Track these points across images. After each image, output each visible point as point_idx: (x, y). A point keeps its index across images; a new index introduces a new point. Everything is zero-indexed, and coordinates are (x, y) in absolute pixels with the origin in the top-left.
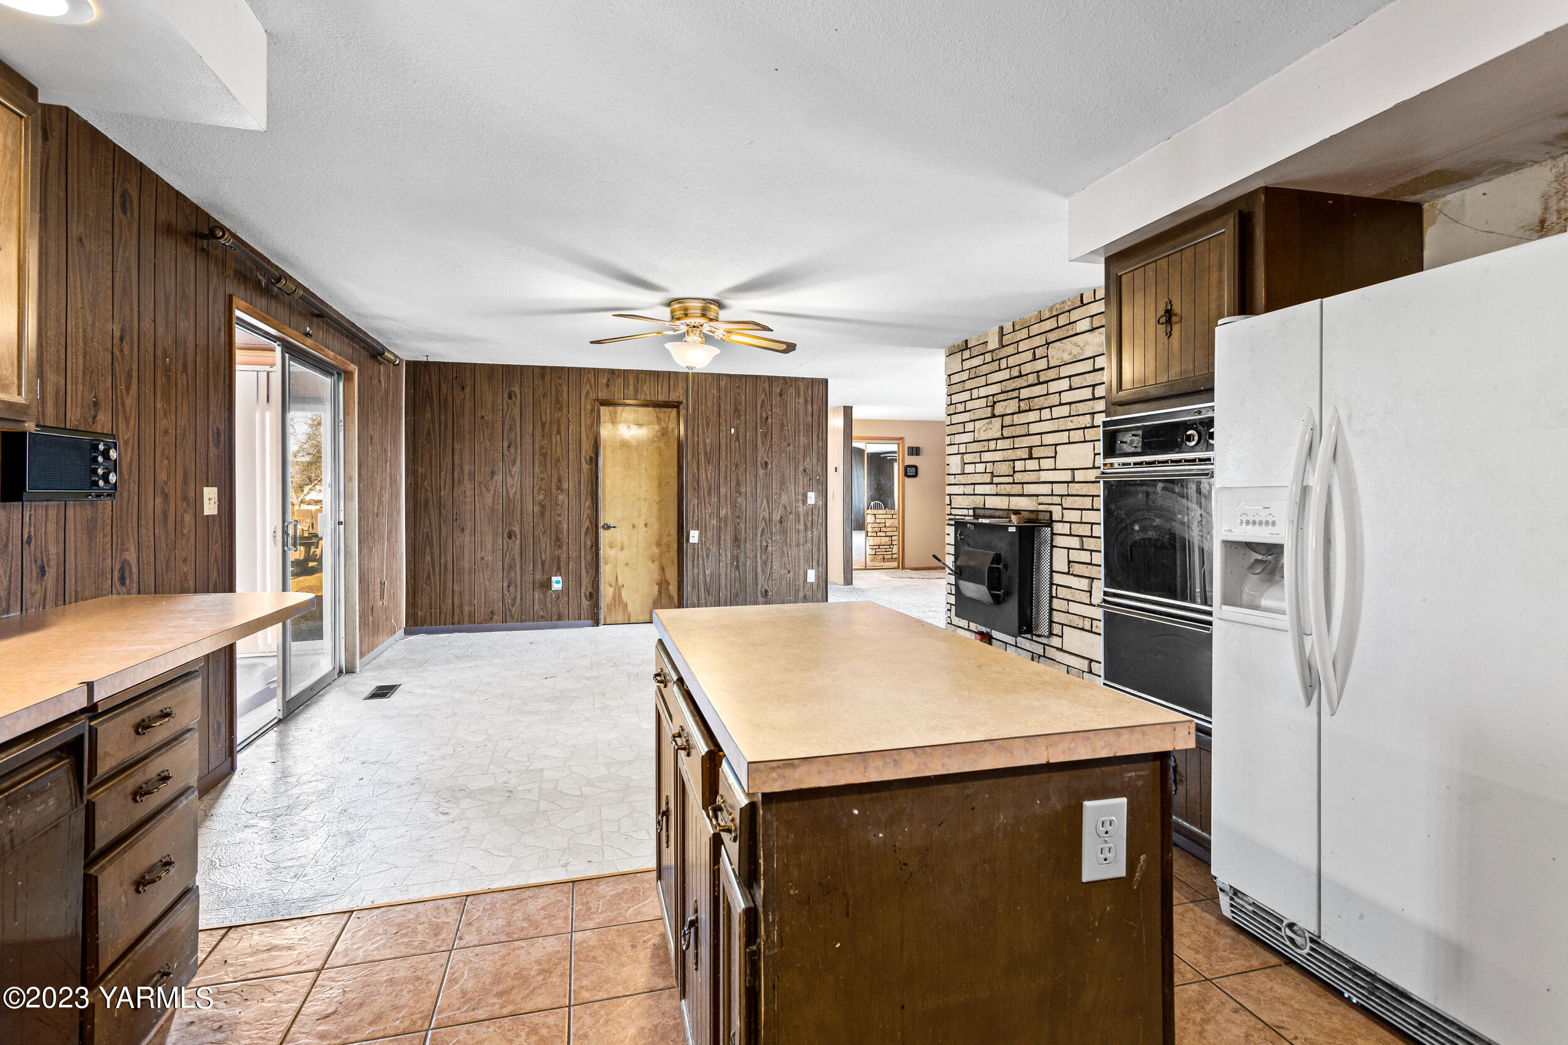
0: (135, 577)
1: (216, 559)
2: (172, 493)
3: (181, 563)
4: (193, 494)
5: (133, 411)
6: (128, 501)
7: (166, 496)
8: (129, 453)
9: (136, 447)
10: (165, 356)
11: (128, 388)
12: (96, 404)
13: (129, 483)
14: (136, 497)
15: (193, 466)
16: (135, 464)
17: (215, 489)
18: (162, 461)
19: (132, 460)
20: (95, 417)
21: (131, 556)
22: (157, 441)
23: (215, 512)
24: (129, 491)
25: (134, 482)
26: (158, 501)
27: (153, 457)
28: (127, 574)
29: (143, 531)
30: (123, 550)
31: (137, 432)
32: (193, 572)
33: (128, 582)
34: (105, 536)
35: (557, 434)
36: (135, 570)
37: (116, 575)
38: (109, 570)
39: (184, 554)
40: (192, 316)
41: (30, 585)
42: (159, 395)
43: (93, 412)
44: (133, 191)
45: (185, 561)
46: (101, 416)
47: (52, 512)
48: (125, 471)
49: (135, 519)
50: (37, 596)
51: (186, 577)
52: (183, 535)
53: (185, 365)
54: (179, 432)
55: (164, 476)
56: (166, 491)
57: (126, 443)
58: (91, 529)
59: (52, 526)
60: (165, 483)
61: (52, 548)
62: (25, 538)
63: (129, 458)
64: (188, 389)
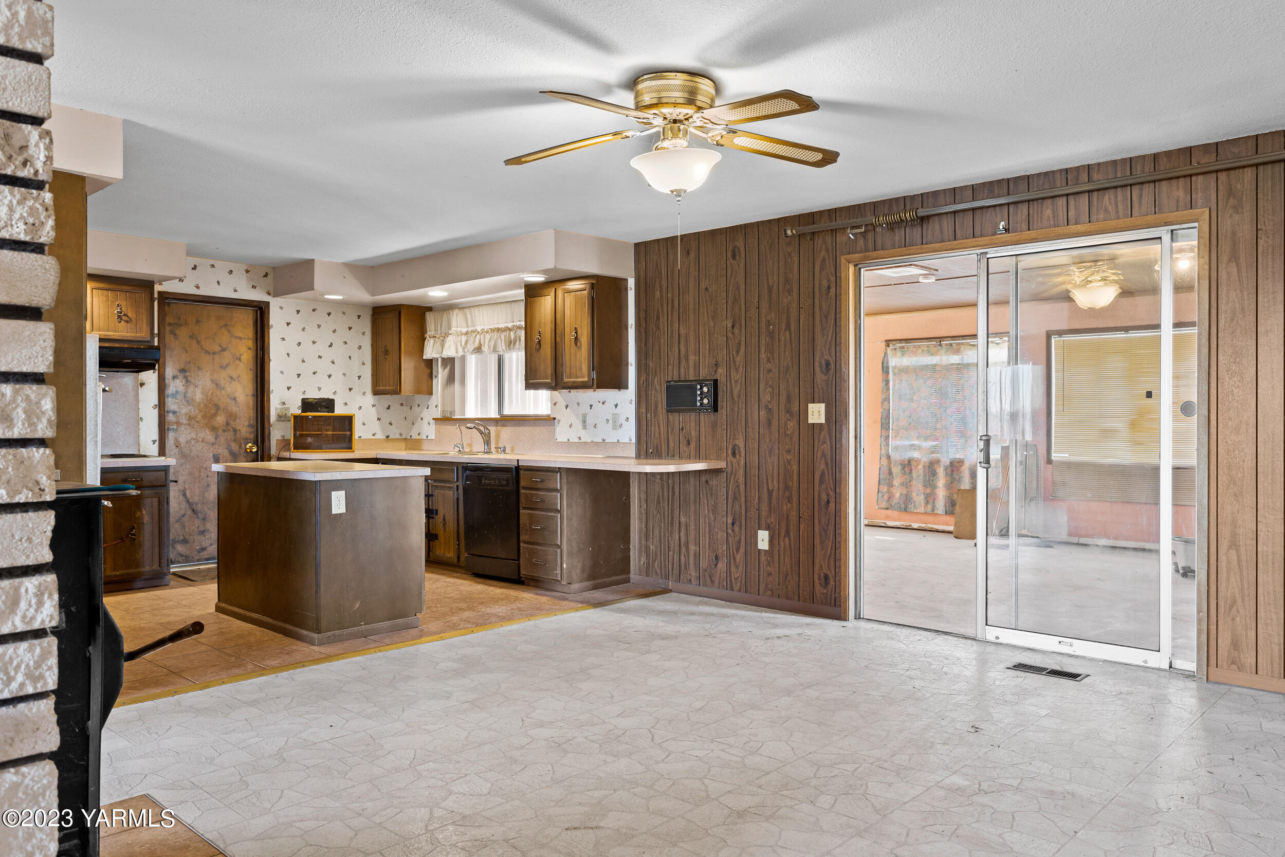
0: (743, 455)
1: (824, 455)
2: (775, 409)
3: (784, 453)
4: (796, 408)
5: (742, 364)
6: (738, 413)
7: (769, 411)
8: (739, 387)
9: (744, 383)
10: (769, 323)
11: (738, 352)
12: (716, 365)
13: (738, 403)
14: (744, 411)
15: (797, 390)
16: (743, 392)
17: (823, 406)
18: (764, 389)
19: (740, 391)
20: (716, 371)
21: (740, 443)
22: (760, 378)
23: (823, 421)
24: (738, 408)
25: (742, 402)
26: (762, 413)
27: (757, 387)
28: (737, 452)
29: (750, 430)
30: (734, 439)
31: (744, 375)
32: (797, 460)
33: (737, 456)
34: (722, 430)
36: (743, 451)
37: (730, 452)
38: (725, 448)
39: (787, 447)
40: (795, 291)
41: (683, 447)
42: (763, 349)
43: (714, 369)
44: (740, 244)
45: (788, 451)
46: (720, 370)
47: (693, 417)
48: (735, 397)
49: (743, 423)
50: (686, 453)
51: (789, 462)
52: (786, 435)
53: (788, 326)
54: (782, 369)
55: (768, 398)
56: (770, 407)
57: (736, 382)
58: (714, 426)
59: (693, 424)
60: (769, 402)
61: (693, 434)
62: (681, 427)
63: (738, 389)
64: (791, 341)
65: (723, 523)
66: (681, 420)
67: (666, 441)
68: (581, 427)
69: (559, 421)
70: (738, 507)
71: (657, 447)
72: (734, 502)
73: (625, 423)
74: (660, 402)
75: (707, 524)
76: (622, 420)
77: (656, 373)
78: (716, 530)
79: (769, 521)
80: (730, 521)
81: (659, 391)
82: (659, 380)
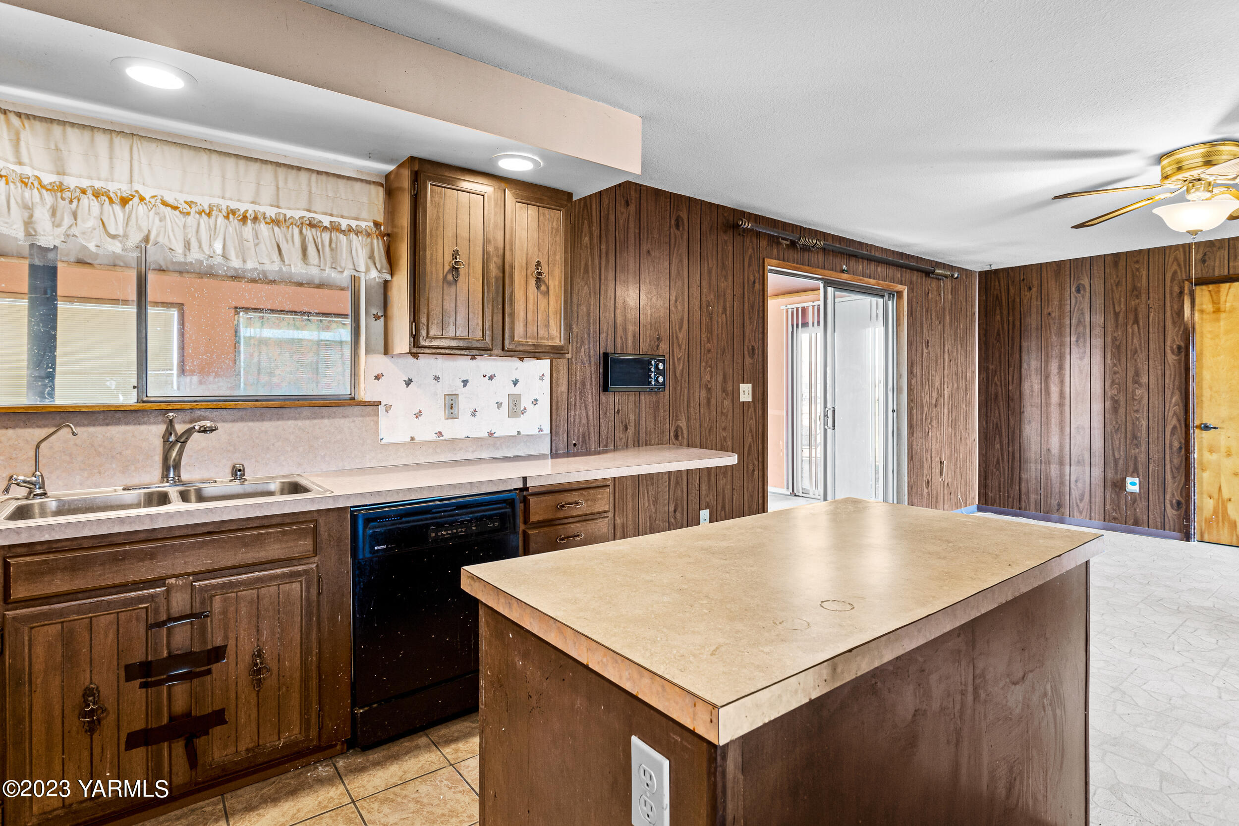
0: (685, 436)
1: (751, 430)
2: (714, 387)
3: (721, 431)
4: (731, 388)
5: (684, 341)
6: (681, 392)
7: (709, 390)
8: (681, 365)
9: (686, 361)
10: (708, 305)
11: (680, 328)
12: (658, 339)
13: (681, 382)
14: (686, 390)
15: (731, 371)
16: (686, 371)
17: (750, 385)
18: (705, 369)
19: (682, 370)
20: (658, 346)
21: (683, 424)
22: (702, 358)
23: (750, 400)
24: (681, 387)
25: (685, 381)
26: (703, 392)
27: (698, 367)
28: (679, 434)
29: (692, 410)
30: (677, 420)
31: (687, 353)
32: (731, 437)
33: (680, 438)
34: (664, 411)
35: (1133, 324)
36: (685, 432)
37: (672, 434)
38: (667, 430)
39: (723, 425)
40: (730, 278)
41: (619, 434)
42: (703, 330)
43: (657, 344)
44: (684, 215)
45: (724, 429)
46: (662, 345)
47: (631, 398)
48: (678, 375)
49: (686, 403)
50: (623, 440)
51: (725, 438)
52: (722, 413)
53: (725, 309)
54: (719, 350)
55: (707, 377)
56: (709, 386)
57: (679, 359)
58: (656, 408)
59: (631, 406)
60: (709, 382)
61: (631, 416)
62: (616, 410)
63: (681, 368)
64: (726, 323)
65: (665, 512)
66: (617, 401)
67: (597, 428)
68: (441, 414)
69: (388, 408)
70: (679, 492)
71: (584, 437)
72: (676, 487)
73: (530, 407)
74: (588, 378)
75: (648, 519)
76: (525, 402)
77: (583, 342)
78: (657, 522)
79: (708, 500)
80: (672, 509)
81: (587, 365)
82: (587, 350)
